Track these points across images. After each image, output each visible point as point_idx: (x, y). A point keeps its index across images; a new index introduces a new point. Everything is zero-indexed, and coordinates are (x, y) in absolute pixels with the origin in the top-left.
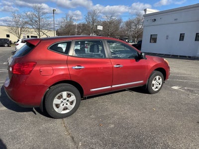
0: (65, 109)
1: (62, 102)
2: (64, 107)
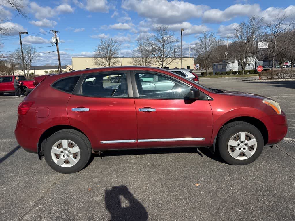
0: (67, 162)
1: (62, 152)
2: (65, 159)
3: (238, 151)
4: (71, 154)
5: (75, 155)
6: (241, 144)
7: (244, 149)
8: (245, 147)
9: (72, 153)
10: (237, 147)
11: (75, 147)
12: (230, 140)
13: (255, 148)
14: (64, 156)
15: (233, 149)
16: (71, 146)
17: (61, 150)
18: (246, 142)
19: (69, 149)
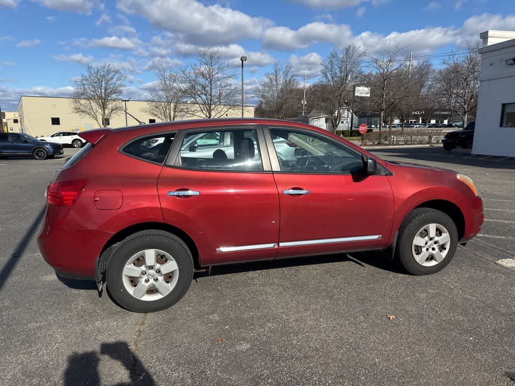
0: (152, 291)
1: (144, 273)
2: (150, 285)
3: (425, 253)
4: (162, 275)
5: (168, 277)
6: (430, 243)
7: (433, 249)
8: (435, 246)
9: (163, 273)
10: (424, 247)
11: (168, 261)
12: (415, 237)
13: (448, 247)
14: (147, 281)
15: (418, 250)
16: (161, 259)
17: (143, 268)
18: (437, 239)
19: (158, 266)
